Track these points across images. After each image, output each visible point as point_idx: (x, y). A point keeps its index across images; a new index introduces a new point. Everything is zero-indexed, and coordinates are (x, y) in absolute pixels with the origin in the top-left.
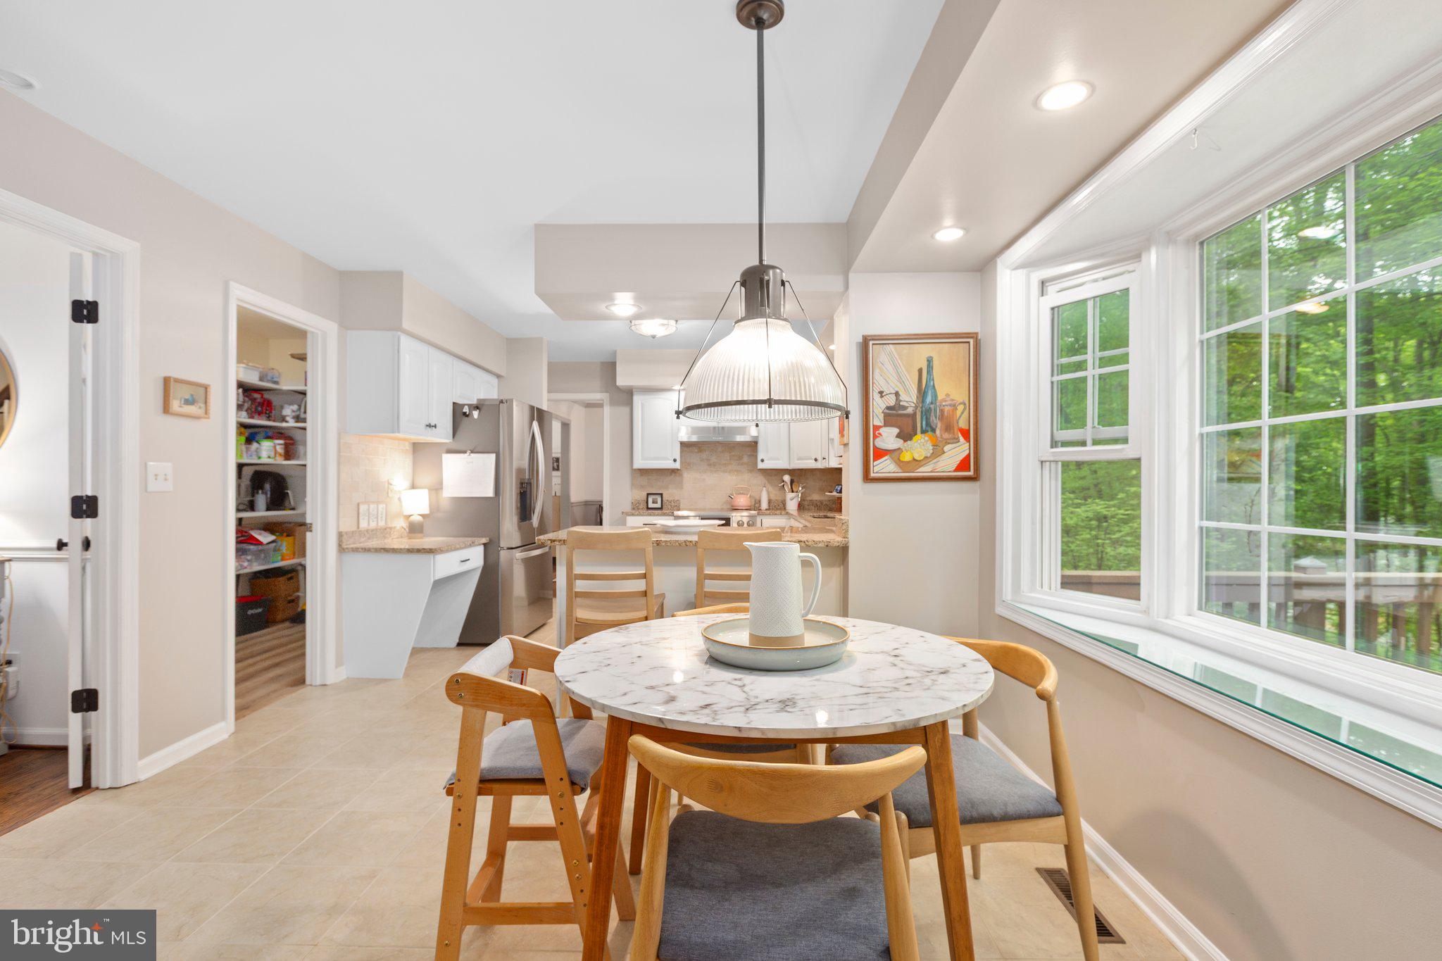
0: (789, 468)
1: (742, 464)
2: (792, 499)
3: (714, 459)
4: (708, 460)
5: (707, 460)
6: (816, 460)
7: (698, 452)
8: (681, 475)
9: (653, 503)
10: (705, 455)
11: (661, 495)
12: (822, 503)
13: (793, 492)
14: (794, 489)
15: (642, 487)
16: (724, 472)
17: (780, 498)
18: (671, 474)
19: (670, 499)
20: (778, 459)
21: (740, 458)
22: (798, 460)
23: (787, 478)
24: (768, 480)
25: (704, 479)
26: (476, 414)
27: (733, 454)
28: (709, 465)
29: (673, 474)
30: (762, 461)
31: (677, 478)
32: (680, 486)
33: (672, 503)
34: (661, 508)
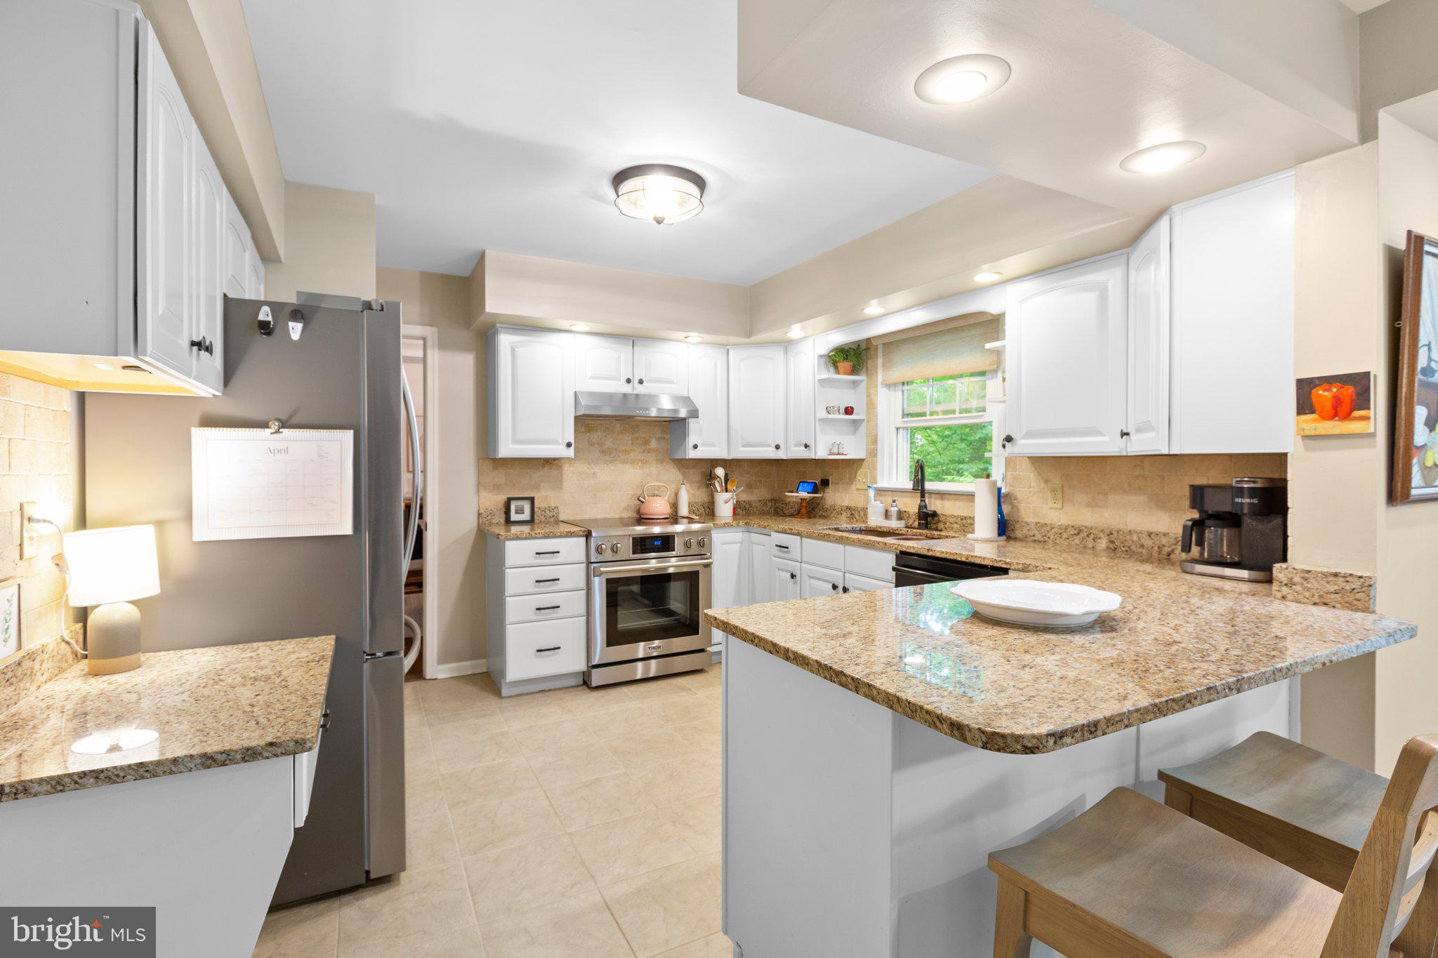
0: (727, 458)
1: (649, 451)
2: (726, 502)
3: (609, 443)
4: (601, 444)
5: (598, 444)
6: (777, 447)
7: (586, 432)
8: (560, 468)
9: (517, 512)
11: (532, 500)
12: (751, 505)
13: (726, 491)
14: (728, 488)
15: (497, 488)
16: (624, 462)
17: (700, 500)
18: (543, 467)
19: (543, 505)
20: (714, 445)
21: (647, 442)
22: (744, 446)
23: (720, 472)
24: (684, 474)
25: (595, 474)
26: (295, 330)
27: (637, 436)
28: (603, 452)
29: (547, 467)
30: (695, 447)
31: (554, 472)
32: (558, 484)
33: (548, 512)
34: (531, 521)
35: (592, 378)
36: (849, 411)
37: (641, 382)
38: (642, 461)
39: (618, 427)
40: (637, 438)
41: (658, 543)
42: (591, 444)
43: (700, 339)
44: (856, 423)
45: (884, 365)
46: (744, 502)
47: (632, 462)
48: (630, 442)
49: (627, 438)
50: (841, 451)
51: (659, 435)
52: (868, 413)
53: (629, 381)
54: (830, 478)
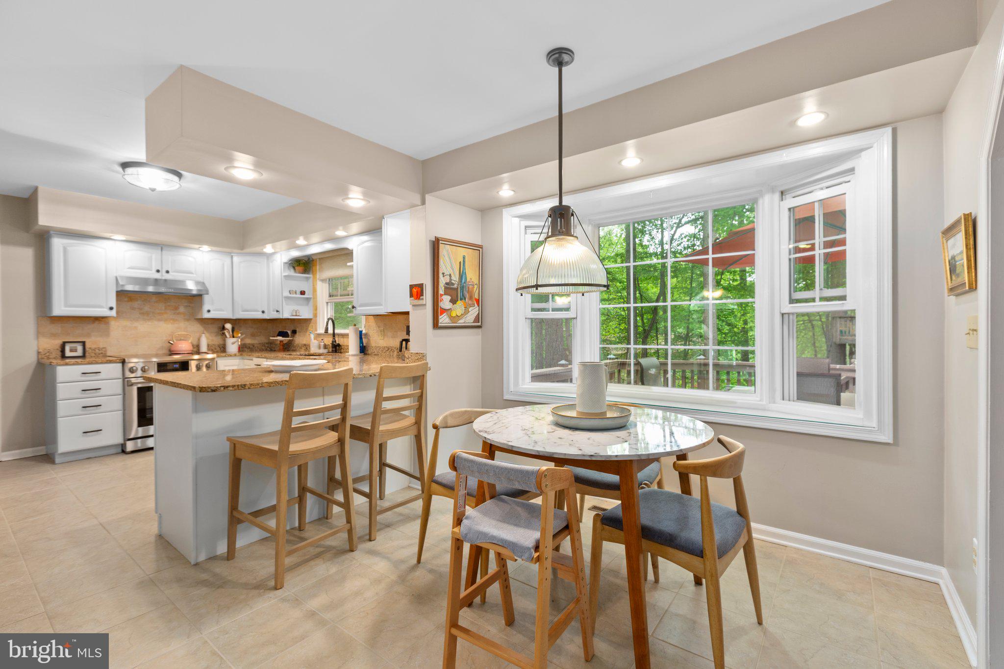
0: (232, 318)
1: (178, 314)
2: (233, 343)
3: (146, 308)
4: (141, 309)
5: (138, 308)
6: (263, 312)
7: (128, 301)
8: (107, 323)
9: (71, 351)
10: (136, 304)
11: (84, 343)
12: (254, 346)
13: (233, 337)
14: (235, 335)
16: (159, 320)
17: (217, 343)
18: (94, 322)
19: (94, 347)
20: (223, 311)
21: (176, 308)
22: (242, 311)
23: (228, 326)
25: (136, 328)
27: (169, 304)
28: (143, 314)
29: (97, 322)
30: (209, 311)
31: (102, 326)
32: (107, 333)
33: (97, 351)
34: (84, 356)
35: (129, 268)
36: (303, 293)
37: (168, 272)
38: (172, 319)
39: (154, 299)
40: (169, 306)
41: (177, 366)
42: (133, 309)
43: (210, 249)
44: (308, 299)
45: (319, 269)
46: (249, 344)
47: (166, 320)
48: (163, 308)
49: (161, 306)
50: (298, 314)
51: (186, 304)
52: (313, 295)
53: (158, 271)
54: (297, 329)
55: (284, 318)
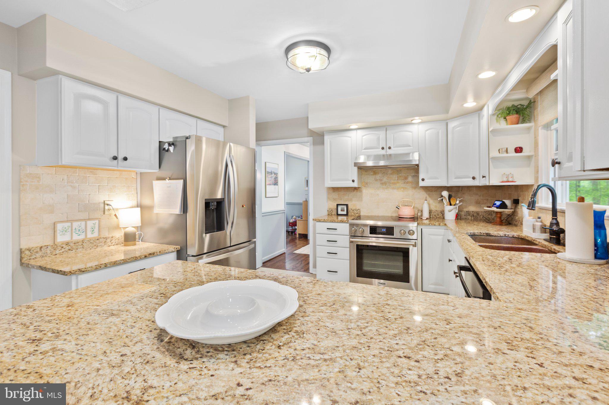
0: (447, 186)
1: (407, 183)
2: (450, 211)
3: (385, 179)
4: (381, 180)
5: (380, 180)
6: (474, 179)
7: (373, 175)
8: (361, 191)
9: (342, 211)
10: (378, 177)
11: (347, 205)
12: (478, 214)
13: (451, 205)
14: (452, 203)
15: (335, 200)
16: (393, 188)
18: (354, 191)
19: (354, 208)
20: (438, 179)
21: (406, 178)
22: (456, 178)
23: (445, 194)
24: (429, 195)
26: (171, 149)
27: (400, 175)
28: (382, 184)
29: (356, 191)
30: (423, 180)
31: (359, 193)
32: (360, 199)
33: (355, 211)
34: (347, 215)
35: (365, 149)
36: (519, 150)
37: (390, 148)
38: (404, 188)
39: (390, 171)
40: (401, 176)
41: (384, 230)
42: (376, 180)
43: (420, 121)
45: (540, 112)
46: (473, 212)
47: (398, 189)
48: (396, 179)
49: (395, 177)
50: (510, 179)
51: (413, 174)
52: (535, 152)
53: (383, 148)
55: (490, 185)
